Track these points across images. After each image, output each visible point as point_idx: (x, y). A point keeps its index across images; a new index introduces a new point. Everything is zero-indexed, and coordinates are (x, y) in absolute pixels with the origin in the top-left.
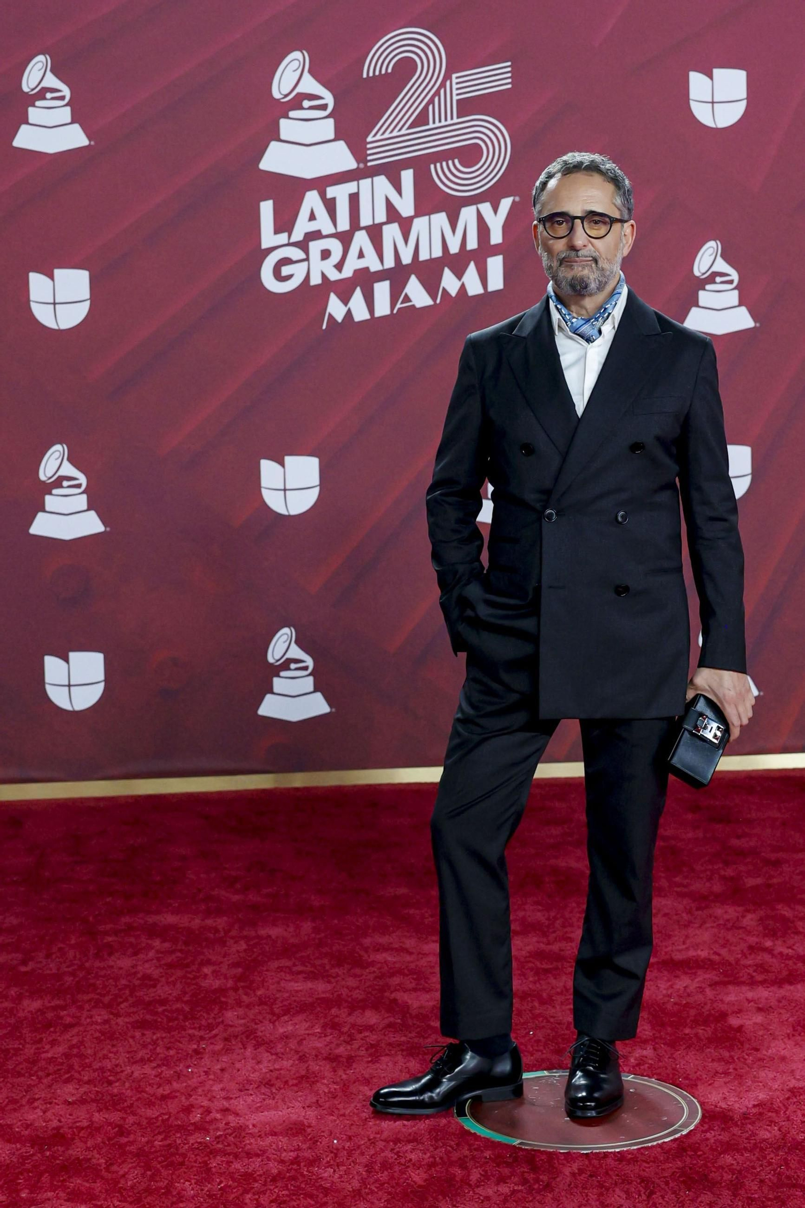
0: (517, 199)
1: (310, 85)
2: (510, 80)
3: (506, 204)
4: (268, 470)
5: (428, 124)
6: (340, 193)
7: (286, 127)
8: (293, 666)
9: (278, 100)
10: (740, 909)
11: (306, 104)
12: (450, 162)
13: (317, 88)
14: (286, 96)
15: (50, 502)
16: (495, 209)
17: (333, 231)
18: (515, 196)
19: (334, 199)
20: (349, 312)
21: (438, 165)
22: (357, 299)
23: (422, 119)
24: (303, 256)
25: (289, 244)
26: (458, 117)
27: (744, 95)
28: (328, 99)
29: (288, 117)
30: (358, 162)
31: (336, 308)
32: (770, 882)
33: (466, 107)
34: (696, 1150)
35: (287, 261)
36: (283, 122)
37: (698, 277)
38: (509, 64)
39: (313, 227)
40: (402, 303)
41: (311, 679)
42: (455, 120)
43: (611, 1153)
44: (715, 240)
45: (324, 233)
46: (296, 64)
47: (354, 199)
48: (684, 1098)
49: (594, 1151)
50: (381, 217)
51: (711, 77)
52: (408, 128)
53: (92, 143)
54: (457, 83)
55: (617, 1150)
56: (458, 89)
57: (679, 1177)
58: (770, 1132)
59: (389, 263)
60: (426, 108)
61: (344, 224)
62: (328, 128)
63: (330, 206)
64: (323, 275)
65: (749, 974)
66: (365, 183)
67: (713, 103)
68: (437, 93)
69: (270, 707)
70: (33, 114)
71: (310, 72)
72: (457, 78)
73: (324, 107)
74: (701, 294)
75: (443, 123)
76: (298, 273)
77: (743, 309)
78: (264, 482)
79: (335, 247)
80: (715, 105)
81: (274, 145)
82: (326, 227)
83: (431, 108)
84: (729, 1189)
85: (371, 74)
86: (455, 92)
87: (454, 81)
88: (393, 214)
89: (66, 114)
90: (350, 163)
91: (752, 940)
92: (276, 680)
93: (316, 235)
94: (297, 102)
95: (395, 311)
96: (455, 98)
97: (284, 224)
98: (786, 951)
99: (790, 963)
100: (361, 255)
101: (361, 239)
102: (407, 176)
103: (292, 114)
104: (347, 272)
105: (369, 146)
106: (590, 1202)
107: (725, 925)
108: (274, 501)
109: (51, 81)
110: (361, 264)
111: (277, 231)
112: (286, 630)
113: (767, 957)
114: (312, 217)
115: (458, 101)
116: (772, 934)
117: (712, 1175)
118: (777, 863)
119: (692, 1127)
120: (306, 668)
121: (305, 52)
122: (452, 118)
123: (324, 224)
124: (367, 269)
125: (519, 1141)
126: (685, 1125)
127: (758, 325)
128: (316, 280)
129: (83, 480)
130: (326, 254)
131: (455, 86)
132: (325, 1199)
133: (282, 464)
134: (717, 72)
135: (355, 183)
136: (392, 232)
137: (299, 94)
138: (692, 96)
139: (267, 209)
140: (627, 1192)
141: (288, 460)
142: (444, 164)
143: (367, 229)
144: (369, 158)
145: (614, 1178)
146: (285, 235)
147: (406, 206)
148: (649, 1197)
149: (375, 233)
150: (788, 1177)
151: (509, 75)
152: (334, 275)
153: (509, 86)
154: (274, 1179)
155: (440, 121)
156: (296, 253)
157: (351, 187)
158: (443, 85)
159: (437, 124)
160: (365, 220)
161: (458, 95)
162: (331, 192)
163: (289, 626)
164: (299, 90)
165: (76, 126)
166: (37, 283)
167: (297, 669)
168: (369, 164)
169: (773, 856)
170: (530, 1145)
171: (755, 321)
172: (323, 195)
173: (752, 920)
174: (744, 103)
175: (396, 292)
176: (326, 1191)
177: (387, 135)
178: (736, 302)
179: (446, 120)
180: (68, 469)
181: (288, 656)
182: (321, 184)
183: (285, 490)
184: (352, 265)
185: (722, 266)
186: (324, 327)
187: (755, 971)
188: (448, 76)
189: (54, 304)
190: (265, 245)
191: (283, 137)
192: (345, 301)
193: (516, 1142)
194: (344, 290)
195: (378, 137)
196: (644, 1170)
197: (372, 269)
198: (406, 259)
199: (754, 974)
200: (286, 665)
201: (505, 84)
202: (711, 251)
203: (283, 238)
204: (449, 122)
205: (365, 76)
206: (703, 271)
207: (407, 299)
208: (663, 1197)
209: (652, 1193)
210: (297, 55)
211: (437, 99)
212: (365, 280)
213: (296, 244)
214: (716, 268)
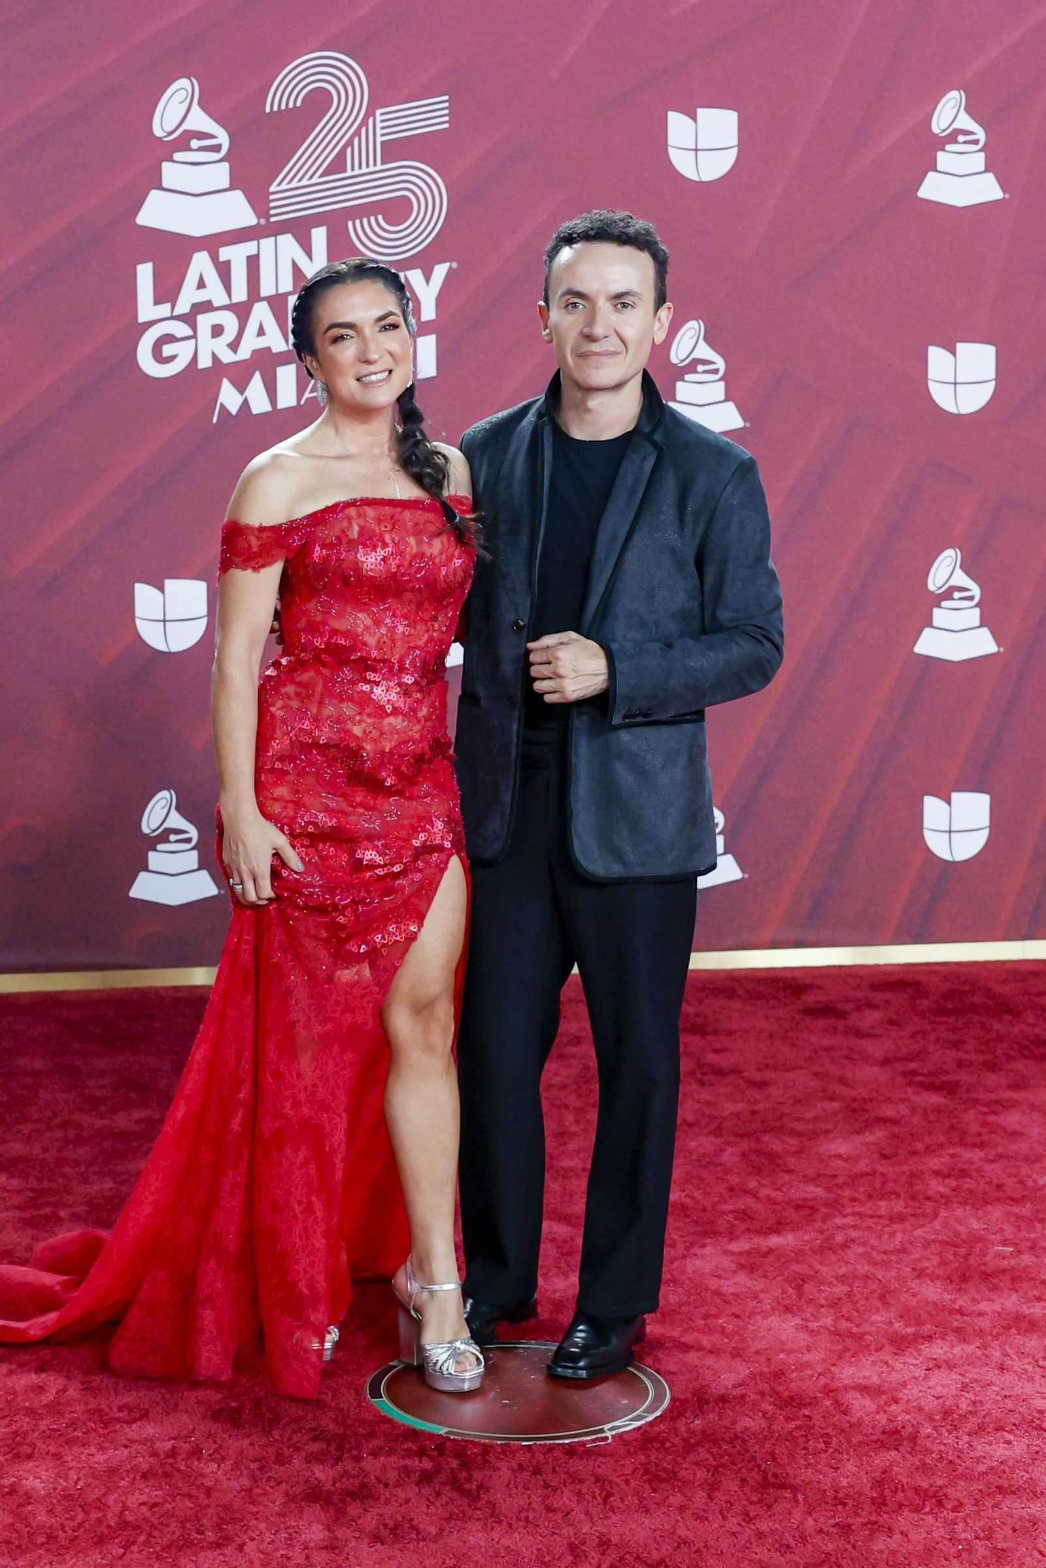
0: (455, 265)
1: (200, 120)
2: (447, 119)
3: (440, 271)
4: (145, 596)
5: (345, 171)
6: (236, 255)
7: (170, 173)
8: (173, 837)
9: (160, 140)
10: (718, 1141)
11: (195, 143)
12: (372, 219)
13: (208, 125)
14: (170, 134)
16: (428, 278)
17: (226, 302)
18: (451, 261)
19: (228, 262)
20: (245, 404)
21: (358, 222)
22: (256, 387)
23: (338, 165)
24: (191, 333)
25: (171, 318)
26: (383, 163)
27: (735, 142)
28: (223, 138)
29: (171, 160)
30: (259, 218)
31: (229, 397)
32: (756, 1107)
33: (393, 150)
34: (663, 1443)
35: (169, 339)
36: (166, 166)
37: (675, 365)
38: (446, 98)
39: (201, 296)
40: (310, 392)
41: (195, 853)
42: (379, 167)
43: (559, 1445)
44: (696, 319)
45: (216, 304)
46: (182, 95)
47: (253, 262)
48: (649, 1377)
49: (538, 1443)
50: (287, 284)
51: (695, 119)
52: (321, 176)
54: (382, 121)
55: (567, 1441)
56: (382, 128)
57: (642, 1475)
58: (754, 1420)
60: (343, 151)
61: (240, 293)
62: (221, 174)
63: (224, 271)
64: (214, 356)
65: (728, 1222)
66: (267, 243)
67: (696, 150)
68: (357, 133)
69: (144, 888)
71: (199, 103)
72: (382, 114)
73: (217, 148)
74: (679, 385)
75: (364, 170)
76: (182, 353)
77: (731, 405)
78: (139, 611)
79: (230, 321)
80: (699, 153)
81: (154, 194)
82: (220, 299)
83: (349, 150)
84: (703, 1490)
85: (275, 109)
86: (379, 132)
87: (379, 118)
88: (301, 282)
90: (246, 217)
91: (735, 1180)
92: (151, 854)
93: (205, 307)
94: (183, 141)
95: (302, 402)
96: (379, 139)
97: (166, 292)
98: (773, 1194)
99: (779, 1207)
100: (261, 332)
101: (261, 313)
102: (319, 236)
103: (177, 156)
104: (244, 353)
105: (272, 197)
106: (533, 1506)
107: (699, 1161)
108: (151, 635)
110: (261, 343)
111: (158, 301)
112: (165, 794)
113: (750, 1201)
114: (201, 284)
115: (383, 143)
116: (758, 1171)
117: (683, 1473)
118: (762, 1085)
119: (658, 1413)
120: (189, 840)
121: (193, 79)
122: (375, 164)
123: (215, 292)
124: (269, 349)
125: (446, 1430)
126: (650, 1410)
127: (748, 425)
128: (205, 362)
130: (217, 331)
131: (379, 125)
132: (206, 1502)
133: (161, 589)
134: (701, 112)
135: (255, 242)
137: (186, 132)
138: (671, 141)
139: (145, 273)
140: (579, 1494)
141: (169, 584)
142: (365, 220)
143: (270, 300)
144: (272, 212)
145: (563, 1476)
146: (168, 306)
148: (605, 1500)
149: (279, 305)
150: (775, 1475)
151: (446, 112)
152: (227, 357)
153: (446, 126)
154: (144, 1476)
155: (360, 167)
156: (181, 329)
157: (250, 248)
158: (364, 122)
159: (357, 171)
160: (267, 289)
161: (383, 135)
162: (225, 253)
163: (168, 789)
164: (187, 126)
167: (177, 841)
168: (272, 219)
169: (757, 1076)
170: (460, 1434)
171: (745, 420)
172: (214, 257)
173: (732, 1154)
174: (734, 152)
175: (303, 380)
176: (209, 1492)
177: (294, 184)
178: (722, 397)
179: (368, 166)
181: (167, 825)
182: (212, 243)
183: (164, 621)
184: (250, 344)
185: (704, 351)
186: (215, 420)
187: (735, 1219)
188: (370, 113)
190: (142, 319)
191: (165, 184)
192: (241, 387)
193: (442, 1431)
194: (240, 375)
195: (283, 186)
196: (599, 1466)
197: (275, 350)
199: (736, 1222)
200: (165, 835)
201: (441, 122)
202: (692, 332)
203: (164, 310)
204: (372, 169)
205: (268, 110)
206: (682, 357)
208: (622, 1499)
209: (609, 1495)
210: (184, 83)
211: (356, 141)
212: (265, 362)
213: (180, 318)
214: (697, 354)
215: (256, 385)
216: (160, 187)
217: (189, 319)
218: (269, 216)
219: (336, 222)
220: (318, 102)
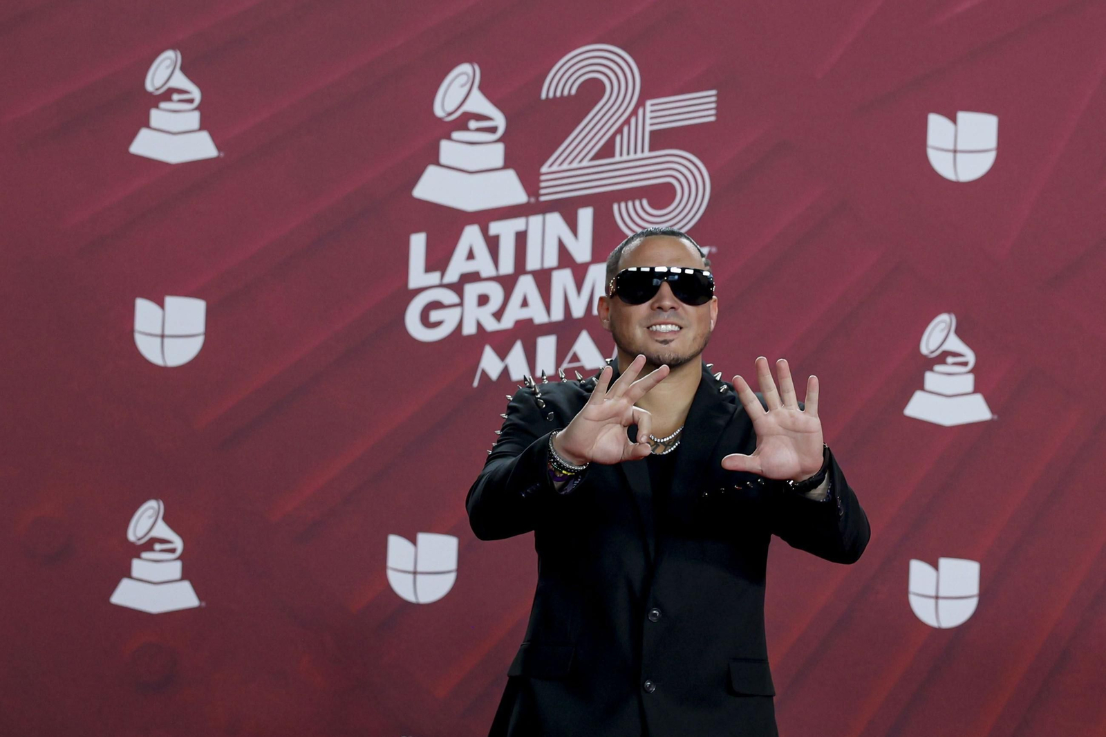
1: (479, 103)
2: (713, 111)
4: (397, 546)
5: (613, 155)
6: (505, 230)
7: (448, 150)
9: (440, 120)
11: (473, 124)
12: (637, 203)
13: (486, 108)
14: (450, 114)
15: (138, 567)
18: (711, 246)
19: (497, 238)
20: (505, 372)
21: (623, 205)
22: (517, 355)
23: (607, 150)
24: (458, 301)
25: (442, 286)
26: (652, 149)
27: (993, 144)
28: (499, 120)
29: (449, 138)
30: (529, 196)
31: (490, 364)
33: (660, 140)
35: (437, 305)
36: (444, 144)
37: (925, 356)
38: (714, 92)
39: (470, 267)
40: (569, 362)
42: (647, 154)
44: (948, 311)
45: (484, 274)
46: (463, 79)
47: (521, 238)
50: (552, 260)
51: (954, 121)
52: (593, 159)
53: (222, 155)
54: (652, 111)
56: (652, 118)
59: (558, 315)
60: (612, 138)
61: (507, 266)
62: (497, 154)
63: (493, 244)
64: (479, 326)
66: (535, 221)
67: (955, 151)
68: (627, 122)
70: (156, 116)
71: (481, 88)
72: (653, 105)
73: (493, 130)
74: (928, 375)
75: (632, 156)
76: (448, 320)
77: (979, 399)
78: (391, 562)
79: (495, 292)
80: (958, 154)
81: (431, 169)
82: (486, 268)
83: (618, 138)
85: (551, 95)
86: (648, 121)
87: (648, 108)
88: (565, 258)
89: (194, 119)
90: (519, 196)
93: (474, 277)
94: (462, 122)
96: (648, 129)
97: (437, 260)
100: (525, 303)
101: (526, 285)
102: (585, 216)
103: (456, 135)
104: (507, 322)
105: (543, 178)
108: (402, 586)
109: (180, 81)
110: (524, 314)
111: (429, 268)
114: (471, 256)
115: (652, 133)
121: (475, 65)
123: (483, 263)
124: (530, 321)
127: (996, 417)
128: (469, 329)
129: (178, 543)
130: (483, 300)
131: (648, 115)
133: (414, 542)
134: (962, 116)
135: (524, 219)
136: (562, 280)
137: (464, 114)
138: (929, 142)
139: (418, 242)
141: (422, 538)
142: (630, 204)
143: (534, 273)
144: (543, 191)
146: (438, 274)
147: (581, 250)
149: (543, 279)
151: (714, 105)
152: (491, 325)
153: (713, 119)
155: (628, 154)
156: (449, 297)
157: (518, 224)
158: (635, 112)
159: (625, 157)
160: (533, 263)
161: (651, 125)
162: (495, 228)
164: (468, 107)
165: (205, 136)
166: (145, 310)
168: (543, 199)
171: (992, 412)
172: (485, 231)
174: (993, 154)
175: (562, 351)
177: (564, 166)
178: (970, 388)
179: (635, 152)
180: (163, 531)
182: (484, 218)
183: (415, 573)
184: (514, 314)
185: (955, 344)
186: (476, 384)
188: (641, 103)
189: (163, 336)
190: (413, 283)
191: (443, 161)
192: (502, 353)
194: (502, 344)
195: (555, 168)
197: (537, 321)
198: (578, 311)
201: (709, 115)
202: (943, 325)
203: (434, 278)
204: (639, 155)
205: (543, 96)
206: (932, 348)
207: (575, 358)
210: (465, 68)
211: (626, 129)
212: (527, 333)
213: (450, 286)
214: (947, 347)
215: (517, 352)
216: (437, 163)
217: (457, 288)
218: (537, 195)
219: (603, 204)
220: (592, 91)
